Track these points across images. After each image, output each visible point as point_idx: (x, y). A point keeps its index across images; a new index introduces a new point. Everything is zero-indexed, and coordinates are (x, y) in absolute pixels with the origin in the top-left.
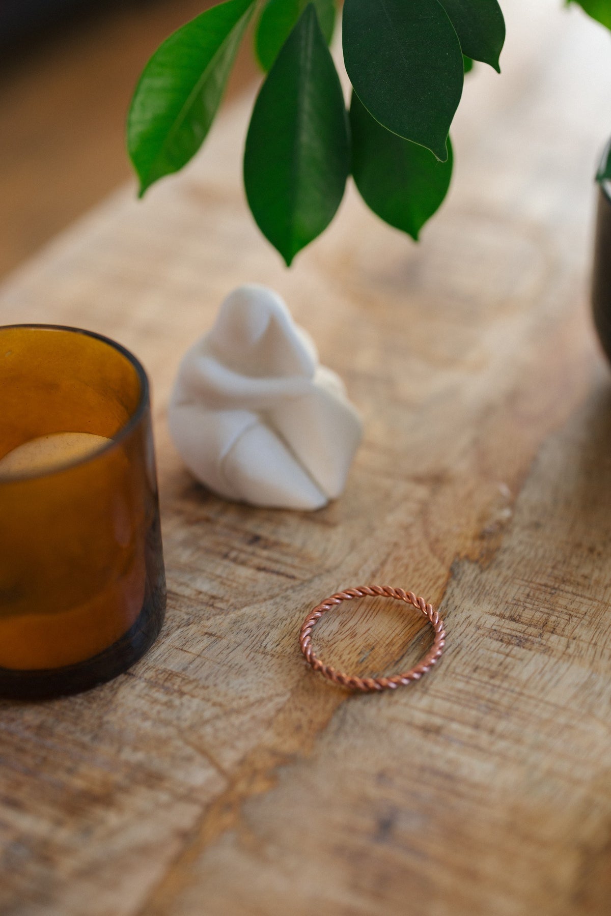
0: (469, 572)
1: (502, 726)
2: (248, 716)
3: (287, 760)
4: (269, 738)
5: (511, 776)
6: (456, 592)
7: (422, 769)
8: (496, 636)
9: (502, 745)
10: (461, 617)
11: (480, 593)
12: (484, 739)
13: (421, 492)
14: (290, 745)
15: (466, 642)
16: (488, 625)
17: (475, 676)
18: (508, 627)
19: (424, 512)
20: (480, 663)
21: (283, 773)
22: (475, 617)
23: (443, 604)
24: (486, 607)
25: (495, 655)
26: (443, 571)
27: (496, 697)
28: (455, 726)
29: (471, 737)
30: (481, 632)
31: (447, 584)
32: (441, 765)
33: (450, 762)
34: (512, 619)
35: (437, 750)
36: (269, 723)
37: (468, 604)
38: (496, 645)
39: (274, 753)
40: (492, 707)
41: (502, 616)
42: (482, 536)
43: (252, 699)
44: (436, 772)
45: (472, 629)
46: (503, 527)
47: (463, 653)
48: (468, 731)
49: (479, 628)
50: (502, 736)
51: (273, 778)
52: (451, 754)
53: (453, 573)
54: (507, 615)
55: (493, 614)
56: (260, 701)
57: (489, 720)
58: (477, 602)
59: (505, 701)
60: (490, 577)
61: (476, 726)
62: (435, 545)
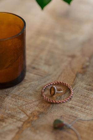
0: (80, 76)
1: (87, 107)
2: (33, 104)
3: (41, 113)
4: (37, 109)
5: (89, 118)
6: (77, 80)
7: (70, 116)
8: (86, 89)
9: (87, 111)
10: (78, 85)
11: (82, 80)
12: (83, 110)
13: (70, 59)
14: (42, 110)
15: (79, 90)
16: (84, 86)
17: (81, 97)
18: (88, 87)
19: (70, 63)
20: (82, 94)
21: (40, 116)
22: (81, 85)
23: (74, 82)
24: (84, 83)
25: (86, 93)
26: (74, 75)
27: (86, 101)
28: (77, 107)
29: (80, 109)
30: (83, 88)
31: (75, 78)
32: (74, 115)
33: (76, 114)
34: (89, 85)
35: (73, 112)
36: (37, 106)
37: (80, 82)
38: (86, 90)
39: (38, 112)
40: (85, 103)
41: (87, 85)
42: (83, 68)
43: (34, 101)
44: (73, 116)
45: (80, 87)
46: (87, 66)
47: (79, 92)
48: (80, 108)
49: (82, 87)
50: (87, 109)
51: (38, 117)
52: (76, 113)
53: (77, 76)
54: (88, 84)
55: (85, 84)
56: (35, 101)
57: (85, 106)
58: (82, 82)
59: (88, 102)
60: (85, 77)
61: (82, 107)
62: (73, 70)
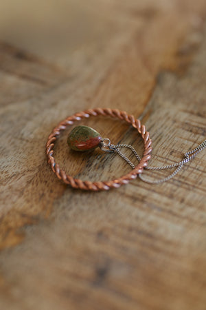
0: (169, 80)
1: (189, 196)
2: (7, 186)
3: (32, 221)
4: (21, 203)
5: (194, 235)
6: (160, 95)
7: (130, 229)
8: (187, 128)
9: (190, 210)
10: (162, 113)
11: (177, 96)
12: (176, 205)
13: (137, 23)
14: (35, 209)
15: (166, 132)
16: (182, 120)
17: (171, 157)
18: (196, 121)
19: (139, 37)
20: (175, 148)
21: (28, 230)
22: (172, 113)
23: (150, 103)
24: (181, 106)
25: (186, 142)
26: (150, 79)
27: (186, 174)
28: (155, 196)
29: (167, 204)
30: (176, 124)
31: (153, 90)
32: (144, 226)
33: (150, 224)
34: (199, 115)
35: (142, 214)
36: (21, 192)
37: (168, 104)
38: (187, 134)
39: (23, 215)
40: (182, 181)
41: (192, 113)
42: (180, 54)
43: (10, 174)
44: (141, 232)
45: (170, 122)
46: (195, 48)
47: (163, 140)
48: (165, 199)
49: (175, 121)
50: (189, 204)
51: (22, 235)
52: (152, 217)
53: (158, 81)
54: (196, 111)
55: (185, 111)
56: (16, 175)
57: (181, 192)
58: (175, 102)
59: (192, 177)
60: (185, 84)
61: (171, 196)
62: (146, 61)
